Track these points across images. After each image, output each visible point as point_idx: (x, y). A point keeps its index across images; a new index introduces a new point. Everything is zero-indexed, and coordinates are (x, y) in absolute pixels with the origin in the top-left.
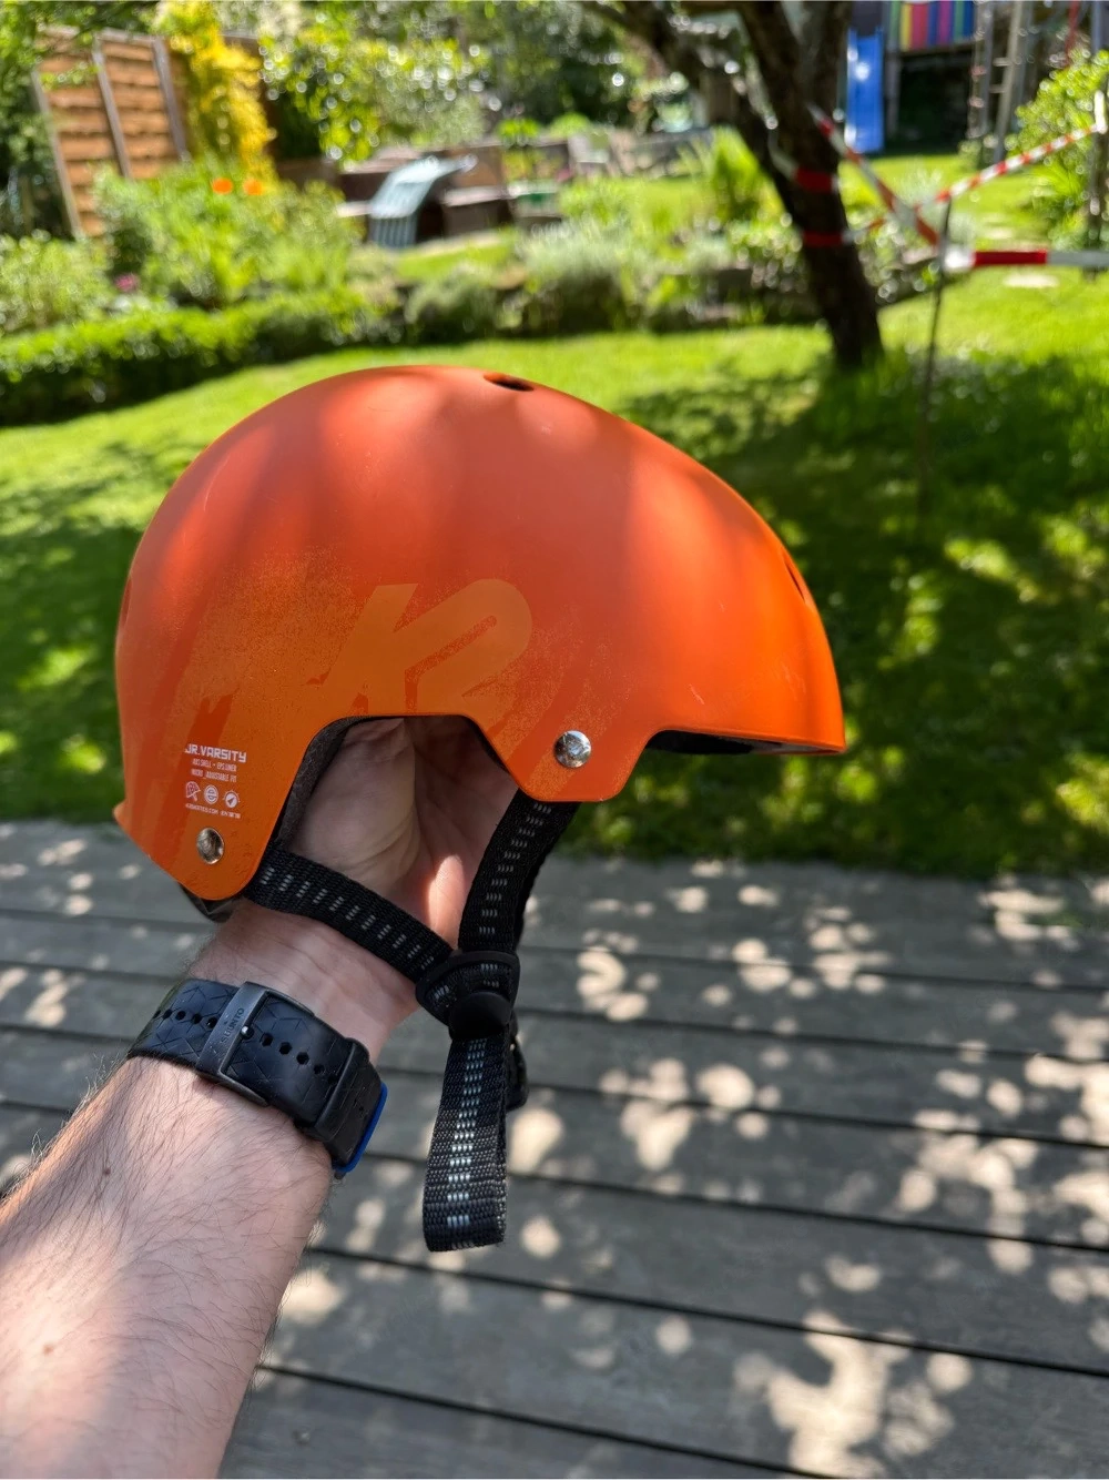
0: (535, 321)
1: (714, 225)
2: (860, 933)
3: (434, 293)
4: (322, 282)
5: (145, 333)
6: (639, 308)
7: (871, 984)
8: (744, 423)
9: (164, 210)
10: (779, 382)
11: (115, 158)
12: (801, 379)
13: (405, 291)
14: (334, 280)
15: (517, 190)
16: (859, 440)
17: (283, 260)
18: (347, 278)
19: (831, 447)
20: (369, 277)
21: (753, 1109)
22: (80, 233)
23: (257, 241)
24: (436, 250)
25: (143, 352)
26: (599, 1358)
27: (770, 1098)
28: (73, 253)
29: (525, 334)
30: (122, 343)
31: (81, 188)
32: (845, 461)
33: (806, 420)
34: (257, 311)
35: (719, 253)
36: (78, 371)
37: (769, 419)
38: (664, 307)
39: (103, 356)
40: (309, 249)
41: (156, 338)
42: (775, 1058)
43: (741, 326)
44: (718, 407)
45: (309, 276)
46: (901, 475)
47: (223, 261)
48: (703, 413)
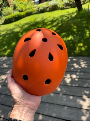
0: (50, 10)
2: (85, 62)
3: (41, 8)
4: (31, 8)
5: (17, 15)
6: (59, 8)
7: (86, 67)
8: (70, 17)
9: (17, 3)
10: (73, 13)
12: (75, 13)
13: (39, 8)
14: (32, 8)
16: (81, 18)
17: (28, 7)
18: (33, 8)
19: (78, 19)
20: (35, 7)
21: (76, 78)
22: (11, 6)
23: (25, 5)
24: (41, 4)
25: (17, 16)
26: (65, 100)
27: (78, 77)
28: (10, 8)
29: (49, 11)
30: (15, 16)
31: (10, 2)
32: (80, 20)
33: (76, 16)
34: (26, 12)
35: (66, 1)
36: (12, 19)
37: (72, 17)
38: (62, 7)
39: (14, 17)
40: (30, 5)
41: (18, 15)
42: (78, 74)
43: (69, 8)
44: (67, 16)
45: (30, 8)
46: (85, 21)
47: (23, 7)
48: (66, 17)
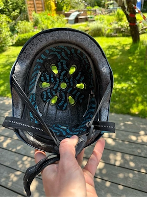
0: (90, 34)
1: (116, 22)
6: (105, 33)
9: (41, 18)
11: (35, 10)
15: (88, 16)
17: (56, 25)
23: (53, 22)
24: (77, 24)
28: (29, 23)
31: (30, 15)
35: (117, 26)
38: (108, 33)
40: (60, 24)
43: (119, 37)
47: (49, 25)
